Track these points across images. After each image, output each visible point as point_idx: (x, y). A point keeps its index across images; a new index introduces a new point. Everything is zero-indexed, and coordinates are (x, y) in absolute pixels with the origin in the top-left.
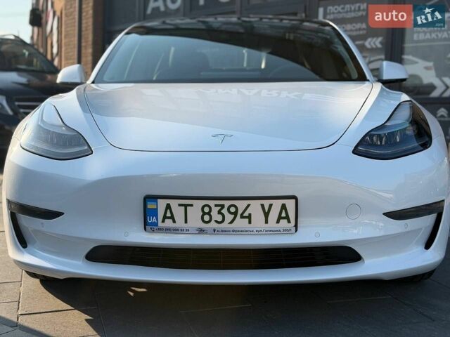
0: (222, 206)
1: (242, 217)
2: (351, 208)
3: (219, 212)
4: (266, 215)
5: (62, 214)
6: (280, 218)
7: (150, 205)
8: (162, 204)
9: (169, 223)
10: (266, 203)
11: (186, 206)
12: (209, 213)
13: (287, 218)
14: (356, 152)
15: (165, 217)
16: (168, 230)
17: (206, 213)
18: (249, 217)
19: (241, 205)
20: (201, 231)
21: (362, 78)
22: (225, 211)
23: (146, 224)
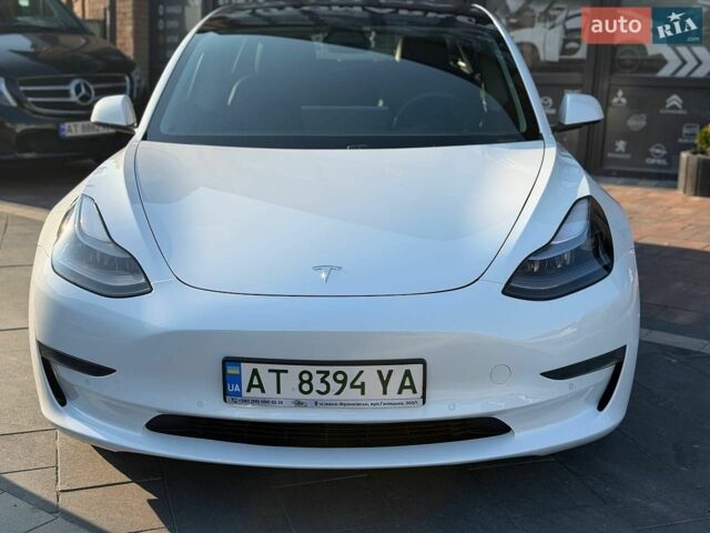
0: (327, 373)
1: (352, 386)
3: (323, 381)
4: (385, 384)
6: (402, 387)
7: (231, 370)
8: (247, 369)
9: (256, 392)
10: (385, 369)
11: (278, 372)
12: (309, 382)
13: (412, 387)
15: (251, 386)
16: (255, 401)
17: (305, 382)
18: (362, 386)
19: (352, 372)
20: (299, 404)
22: (329, 379)
23: (225, 393)
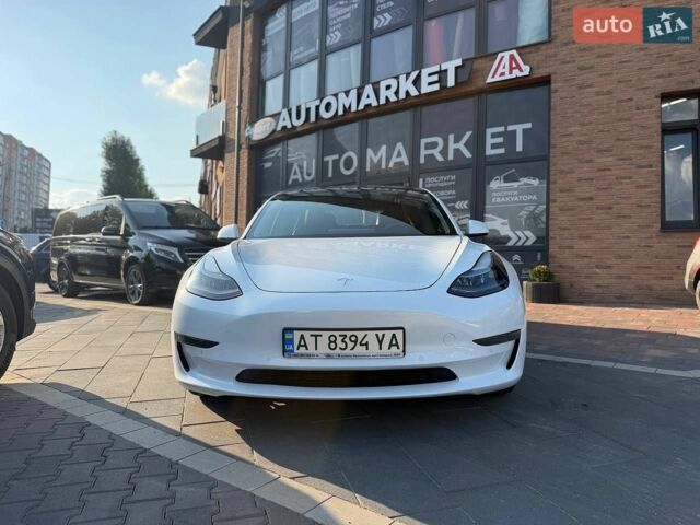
0: (345, 336)
1: (361, 344)
2: (447, 336)
3: (343, 341)
4: (380, 342)
5: (216, 344)
6: (391, 345)
7: (288, 336)
8: (297, 335)
9: (302, 350)
10: (380, 333)
11: (316, 336)
12: (335, 342)
13: (397, 345)
14: (449, 291)
15: (300, 345)
16: (302, 356)
17: (332, 342)
18: (367, 344)
19: (360, 335)
20: (328, 356)
21: (453, 233)
22: (347, 340)
23: (284, 351)
